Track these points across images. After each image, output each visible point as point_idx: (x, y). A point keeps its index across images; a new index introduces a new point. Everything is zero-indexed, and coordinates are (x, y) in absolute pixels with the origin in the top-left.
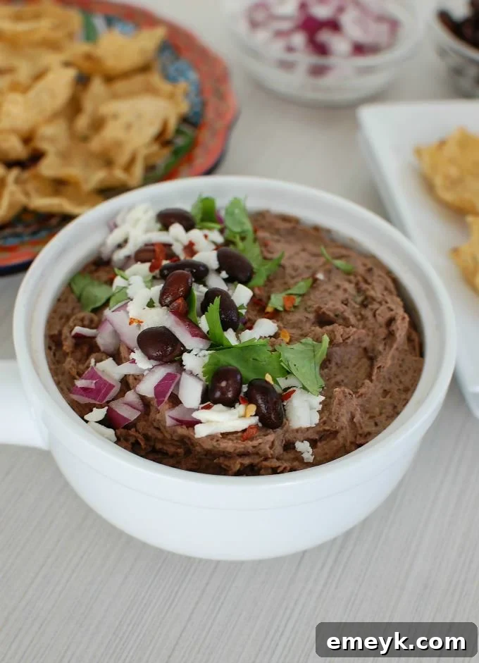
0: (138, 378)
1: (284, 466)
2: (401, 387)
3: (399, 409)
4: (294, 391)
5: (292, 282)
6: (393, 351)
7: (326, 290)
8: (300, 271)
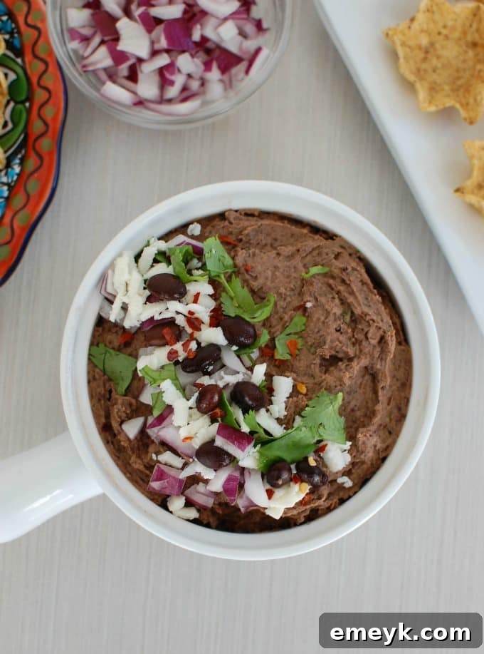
1: (334, 503)
2: (399, 384)
4: (326, 445)
5: (286, 317)
7: (318, 320)
8: (289, 299)
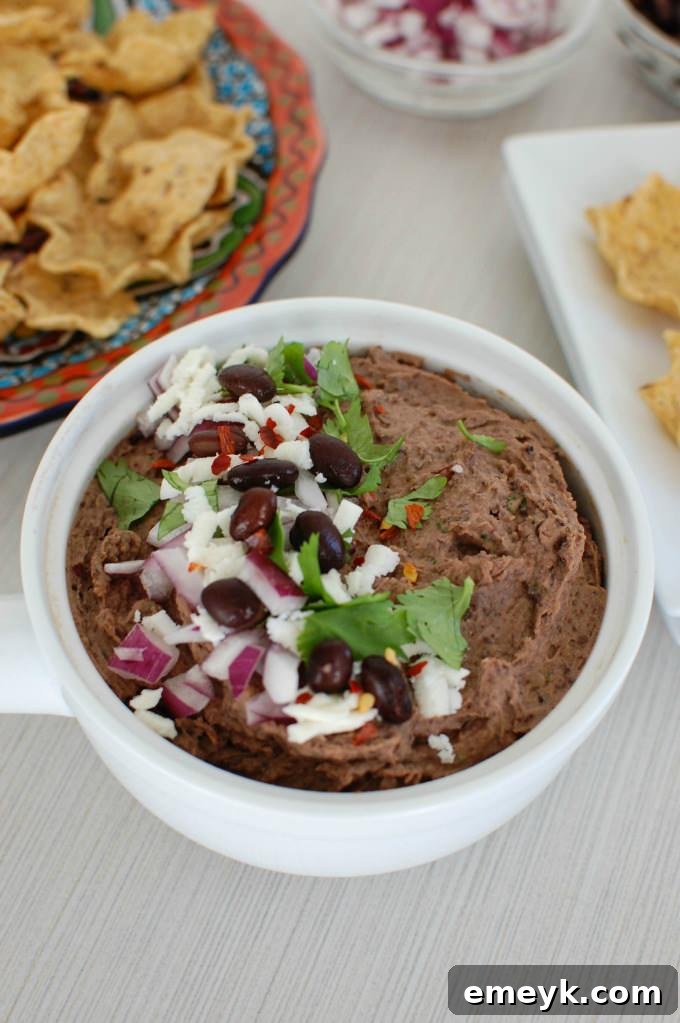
0: (206, 649)
1: (413, 774)
2: (575, 637)
3: (571, 675)
4: (425, 663)
5: (417, 478)
6: (564, 587)
7: (467, 492)
8: (428, 458)
